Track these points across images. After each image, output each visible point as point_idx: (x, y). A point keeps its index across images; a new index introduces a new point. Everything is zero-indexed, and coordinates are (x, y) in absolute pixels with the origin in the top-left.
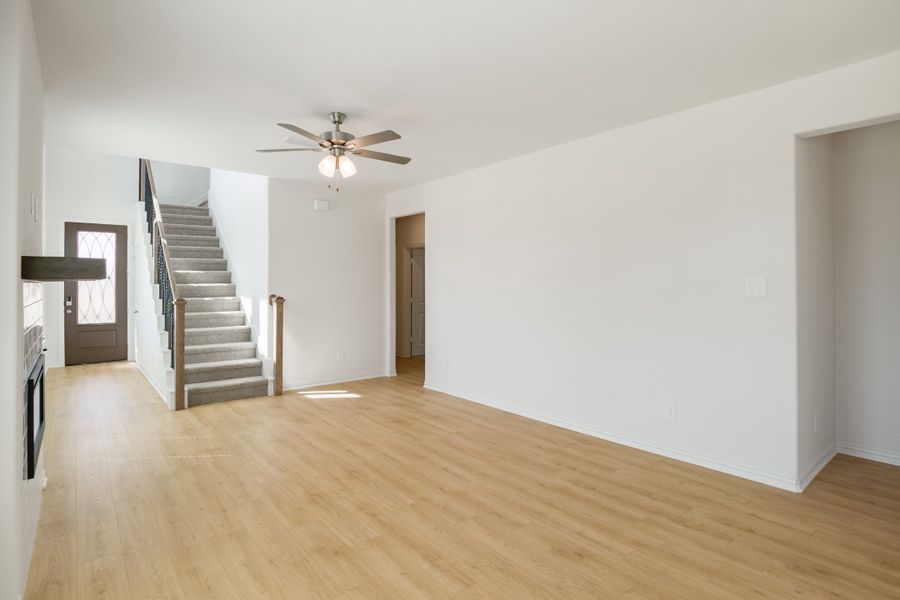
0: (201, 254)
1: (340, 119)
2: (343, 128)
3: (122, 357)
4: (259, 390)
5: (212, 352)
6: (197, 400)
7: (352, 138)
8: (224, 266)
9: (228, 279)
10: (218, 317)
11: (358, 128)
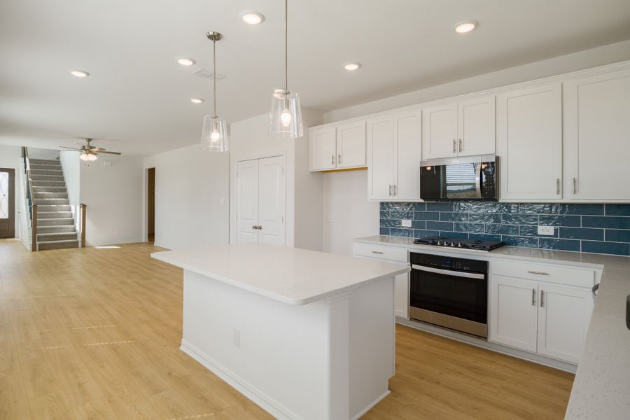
0: (54, 184)
1: (89, 140)
2: (91, 144)
3: (13, 236)
4: (75, 245)
5: (53, 229)
6: (42, 248)
7: (95, 148)
8: (65, 190)
9: (66, 197)
10: (58, 214)
11: (97, 145)
